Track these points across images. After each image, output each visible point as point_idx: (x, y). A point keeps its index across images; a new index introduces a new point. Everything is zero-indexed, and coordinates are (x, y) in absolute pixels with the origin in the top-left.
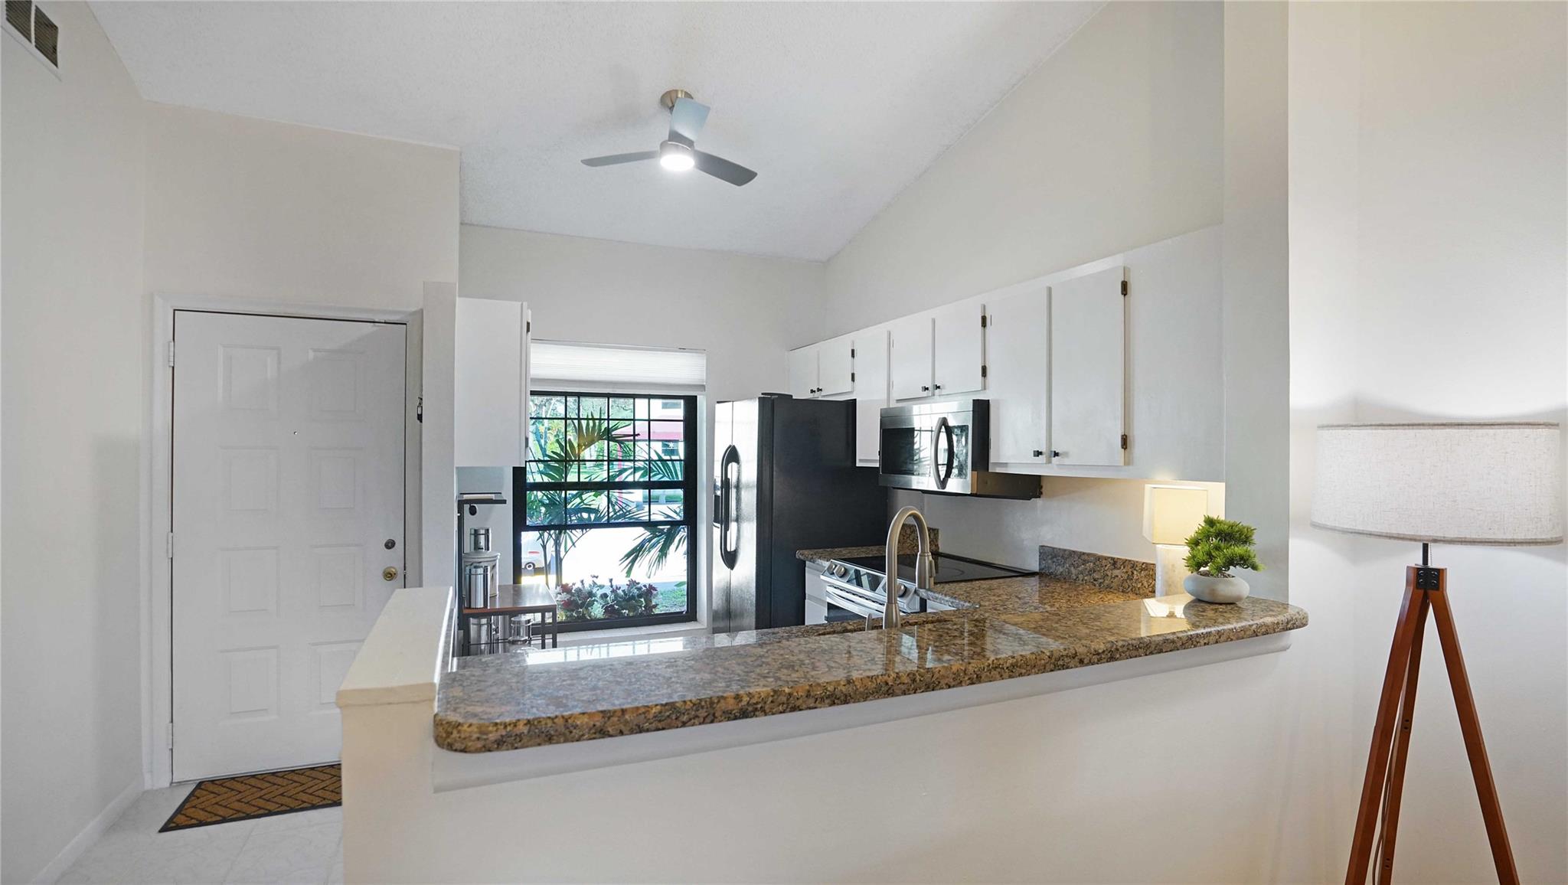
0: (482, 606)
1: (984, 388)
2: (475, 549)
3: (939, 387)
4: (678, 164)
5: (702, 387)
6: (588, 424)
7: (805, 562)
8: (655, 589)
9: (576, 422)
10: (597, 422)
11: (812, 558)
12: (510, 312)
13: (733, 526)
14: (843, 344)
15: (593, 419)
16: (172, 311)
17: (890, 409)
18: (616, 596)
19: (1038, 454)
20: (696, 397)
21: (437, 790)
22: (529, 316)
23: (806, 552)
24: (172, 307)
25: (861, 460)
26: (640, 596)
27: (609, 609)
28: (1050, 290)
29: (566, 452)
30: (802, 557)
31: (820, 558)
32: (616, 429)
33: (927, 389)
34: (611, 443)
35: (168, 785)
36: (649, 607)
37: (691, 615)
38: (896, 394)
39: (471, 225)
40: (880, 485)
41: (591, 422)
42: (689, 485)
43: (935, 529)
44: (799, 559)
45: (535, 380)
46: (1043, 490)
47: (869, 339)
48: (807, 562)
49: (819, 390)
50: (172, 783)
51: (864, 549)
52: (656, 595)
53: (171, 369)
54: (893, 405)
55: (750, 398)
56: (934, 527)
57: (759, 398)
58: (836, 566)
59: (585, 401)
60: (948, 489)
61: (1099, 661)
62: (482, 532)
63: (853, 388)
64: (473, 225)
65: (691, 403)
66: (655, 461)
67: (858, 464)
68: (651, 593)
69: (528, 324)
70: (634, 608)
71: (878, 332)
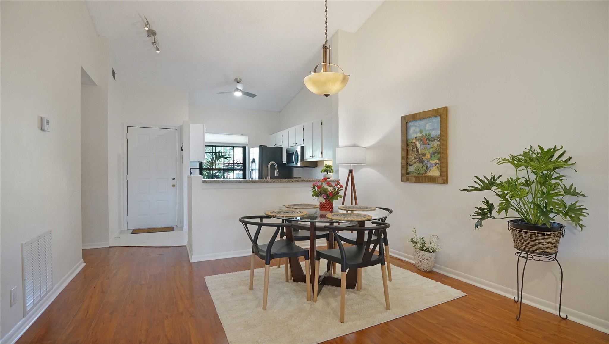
1: (304, 143)
3: (297, 144)
4: (238, 94)
5: (247, 144)
6: (218, 154)
9: (215, 153)
10: (221, 153)
12: (201, 126)
14: (280, 134)
15: (220, 153)
16: (127, 127)
17: (289, 148)
19: (311, 156)
20: (246, 147)
21: (203, 189)
22: (205, 127)
24: (127, 125)
28: (312, 123)
29: (212, 161)
32: (225, 156)
33: (295, 144)
34: (224, 159)
35: (127, 230)
38: (290, 146)
40: (286, 166)
41: (219, 153)
42: (244, 170)
45: (206, 143)
46: (318, 166)
47: (285, 132)
49: (276, 145)
53: (127, 139)
54: (289, 147)
55: (257, 147)
57: (259, 147)
59: (217, 148)
60: (297, 165)
61: (296, 182)
63: (282, 144)
65: (244, 148)
66: (235, 163)
67: (283, 162)
69: (205, 129)
71: (287, 130)
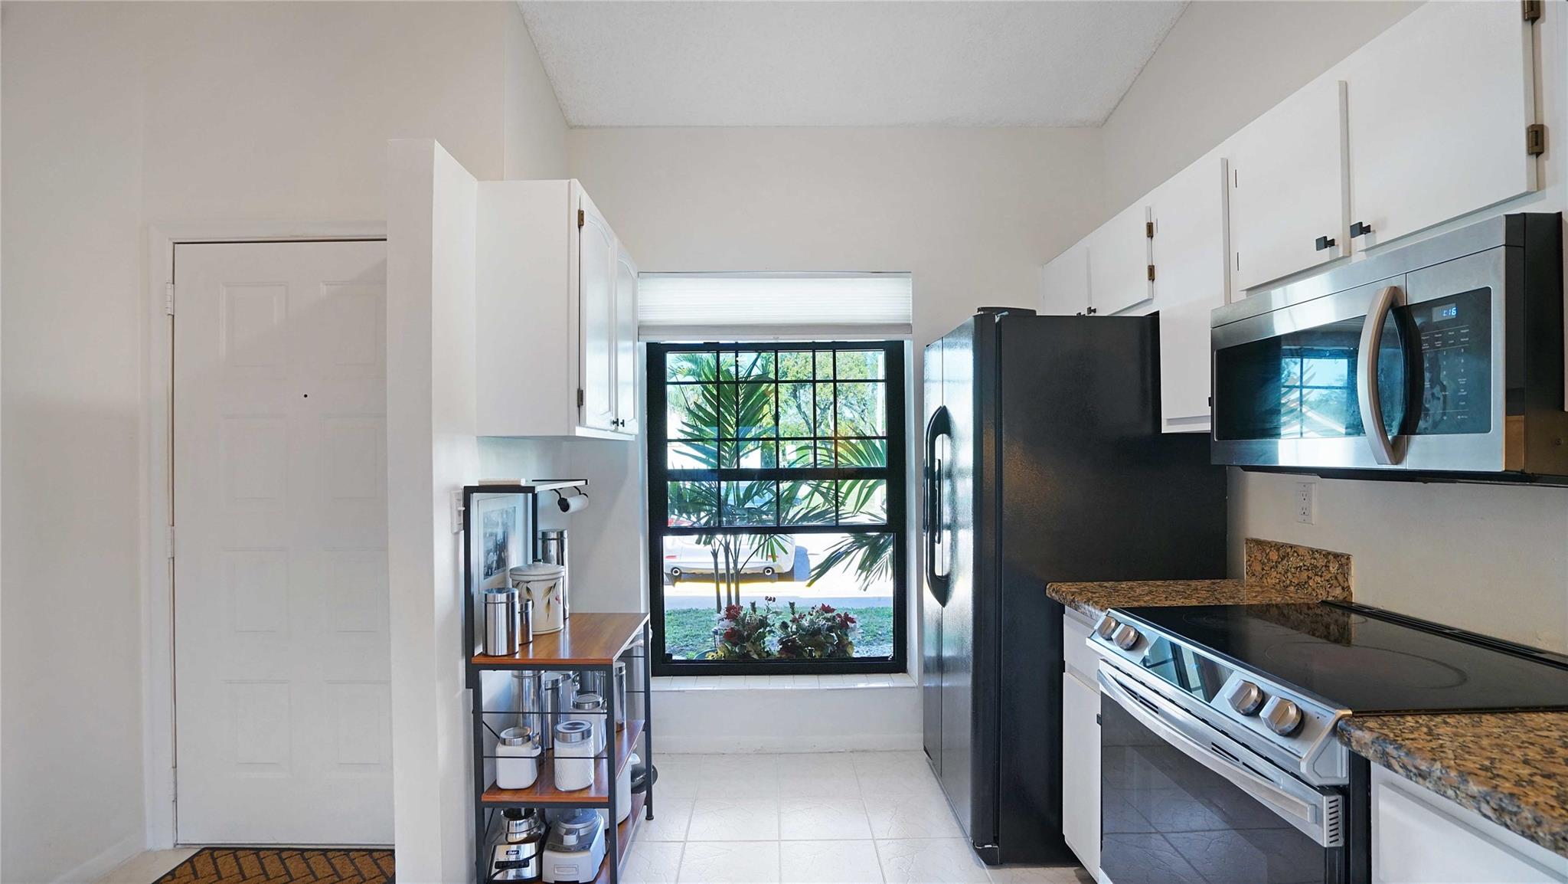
0: (505, 652)
1: (1539, 184)
2: (534, 561)
3: (1366, 230)
5: (907, 327)
7: (1063, 607)
8: (852, 621)
11: (1073, 601)
13: (946, 535)
16: (172, 245)
17: (1234, 307)
18: (799, 627)
20: (903, 342)
23: (1064, 587)
24: (170, 239)
25: (1170, 421)
26: (830, 629)
27: (787, 645)
30: (1056, 597)
31: (1087, 602)
33: (1332, 243)
35: (171, 846)
36: (843, 645)
37: (897, 664)
39: (582, 127)
40: (1212, 463)
42: (894, 474)
43: (1342, 555)
44: (1052, 600)
48: (1066, 607)
49: (1091, 311)
50: (176, 845)
51: (1180, 585)
52: (853, 630)
53: (171, 317)
55: (964, 335)
56: (1339, 551)
58: (1118, 624)
60: (1409, 464)
62: (554, 535)
63: (1152, 291)
64: (584, 127)
65: (894, 354)
67: (1166, 429)
68: (847, 627)
69: (581, 214)
70: (820, 646)
